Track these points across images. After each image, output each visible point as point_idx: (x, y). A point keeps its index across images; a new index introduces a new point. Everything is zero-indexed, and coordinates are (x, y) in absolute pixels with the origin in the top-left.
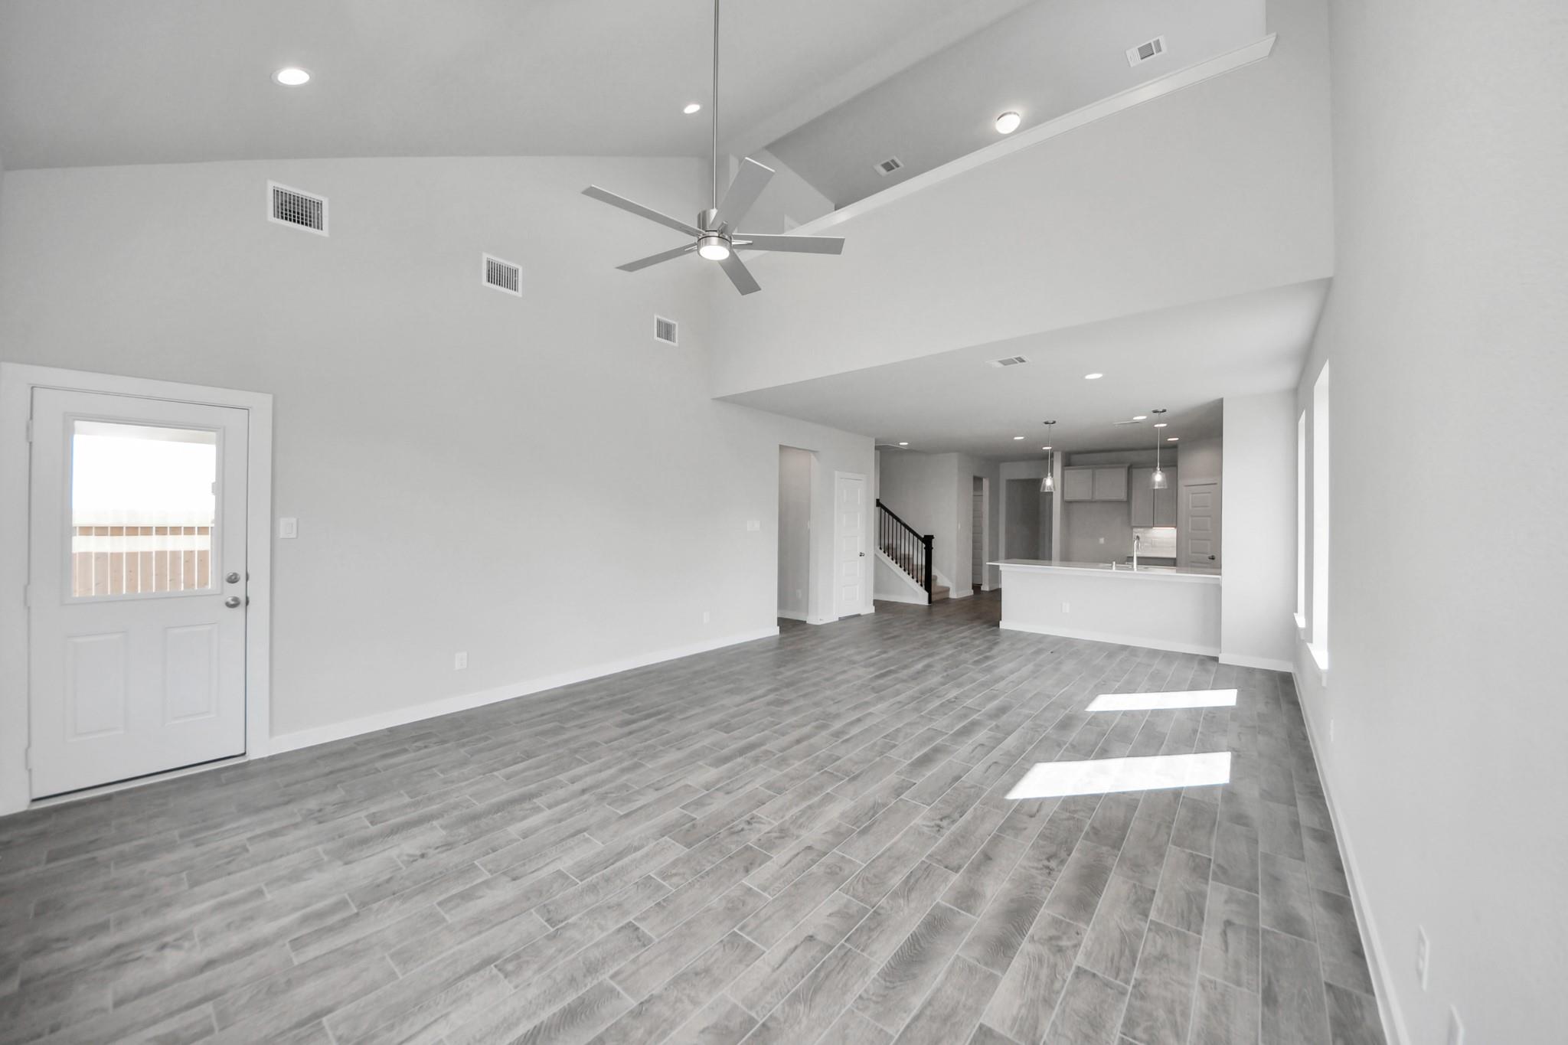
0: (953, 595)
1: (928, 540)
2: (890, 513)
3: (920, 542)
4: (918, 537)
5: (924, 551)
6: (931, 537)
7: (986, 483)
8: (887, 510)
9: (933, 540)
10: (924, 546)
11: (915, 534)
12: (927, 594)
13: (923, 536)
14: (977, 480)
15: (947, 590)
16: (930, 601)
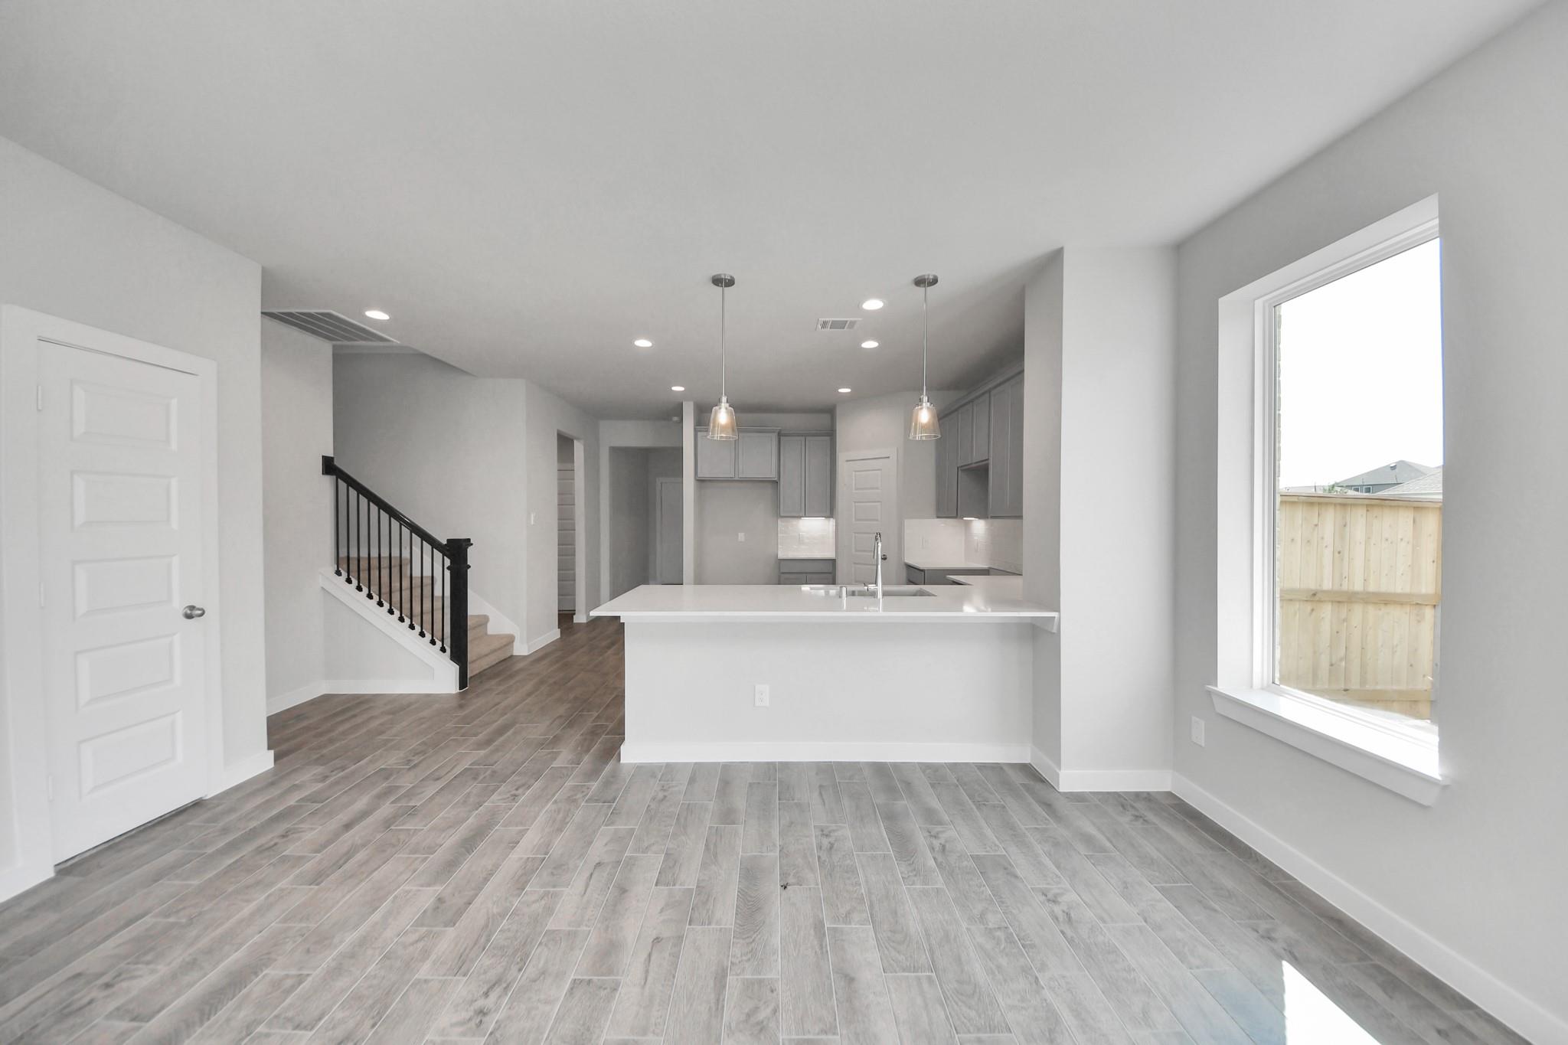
0: (521, 649)
1: (456, 552)
2: (362, 490)
3: (438, 555)
4: (434, 543)
5: (447, 573)
6: (467, 542)
7: (579, 448)
8: (351, 483)
9: (470, 550)
10: (448, 562)
11: (425, 537)
12: (455, 668)
13: (445, 542)
14: (565, 443)
15: (510, 640)
16: (463, 681)
